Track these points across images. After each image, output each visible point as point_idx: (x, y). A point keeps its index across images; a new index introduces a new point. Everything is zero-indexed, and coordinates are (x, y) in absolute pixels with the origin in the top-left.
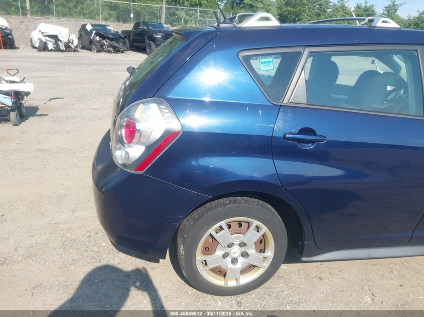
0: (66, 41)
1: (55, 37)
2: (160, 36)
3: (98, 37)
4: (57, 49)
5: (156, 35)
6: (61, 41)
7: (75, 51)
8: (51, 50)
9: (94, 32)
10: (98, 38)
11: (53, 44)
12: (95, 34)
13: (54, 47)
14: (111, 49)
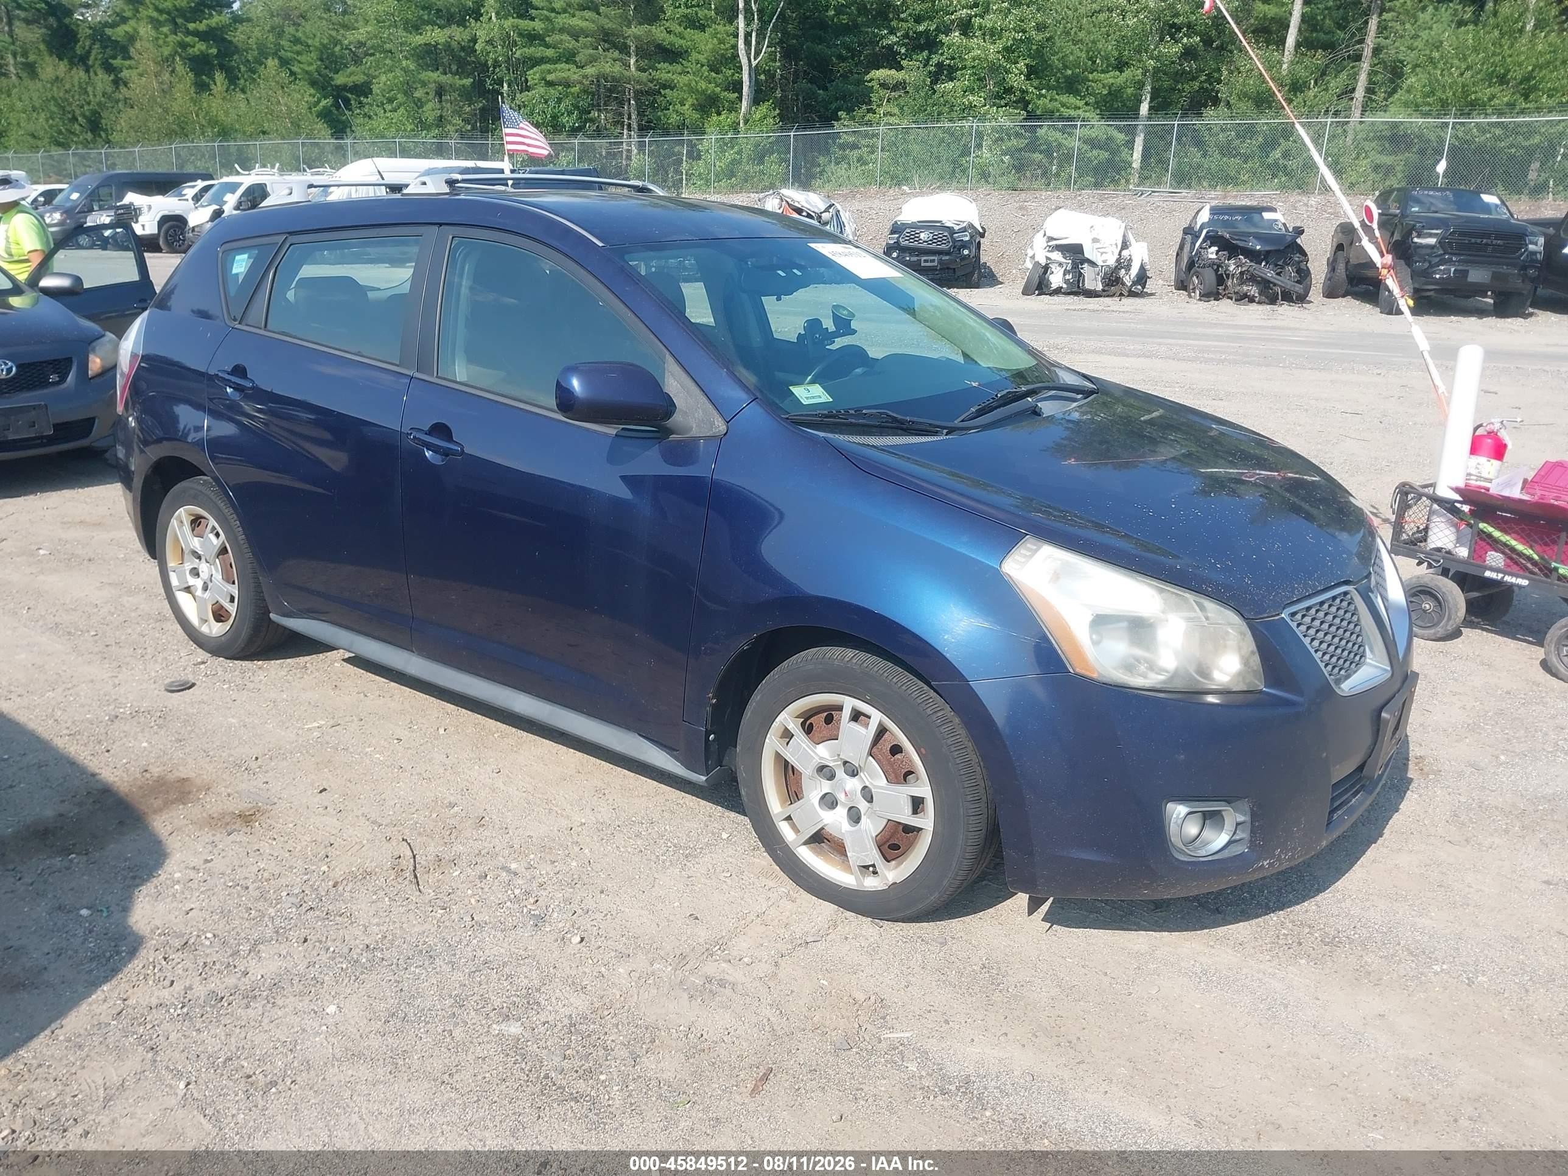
0: (1112, 261)
1: (1074, 252)
2: (1432, 241)
3: (1214, 249)
4: (1076, 289)
5: (1419, 236)
6: (1092, 264)
7: (1132, 294)
8: (1058, 291)
9: (1204, 232)
10: (1212, 253)
11: (1066, 273)
12: (1207, 237)
13: (1066, 282)
14: (1254, 291)
